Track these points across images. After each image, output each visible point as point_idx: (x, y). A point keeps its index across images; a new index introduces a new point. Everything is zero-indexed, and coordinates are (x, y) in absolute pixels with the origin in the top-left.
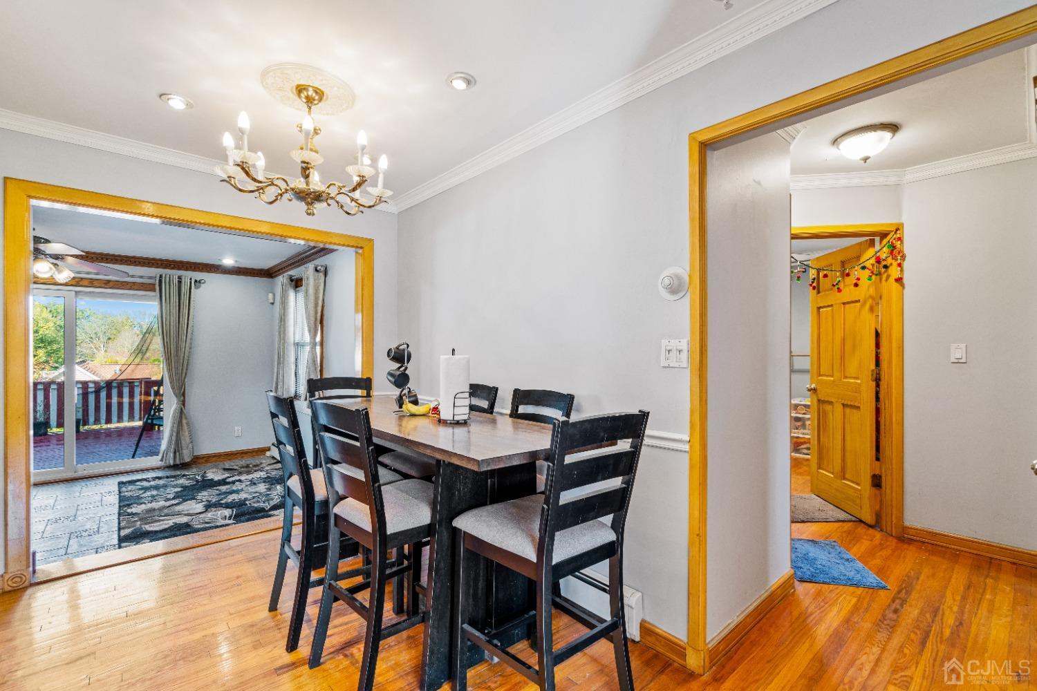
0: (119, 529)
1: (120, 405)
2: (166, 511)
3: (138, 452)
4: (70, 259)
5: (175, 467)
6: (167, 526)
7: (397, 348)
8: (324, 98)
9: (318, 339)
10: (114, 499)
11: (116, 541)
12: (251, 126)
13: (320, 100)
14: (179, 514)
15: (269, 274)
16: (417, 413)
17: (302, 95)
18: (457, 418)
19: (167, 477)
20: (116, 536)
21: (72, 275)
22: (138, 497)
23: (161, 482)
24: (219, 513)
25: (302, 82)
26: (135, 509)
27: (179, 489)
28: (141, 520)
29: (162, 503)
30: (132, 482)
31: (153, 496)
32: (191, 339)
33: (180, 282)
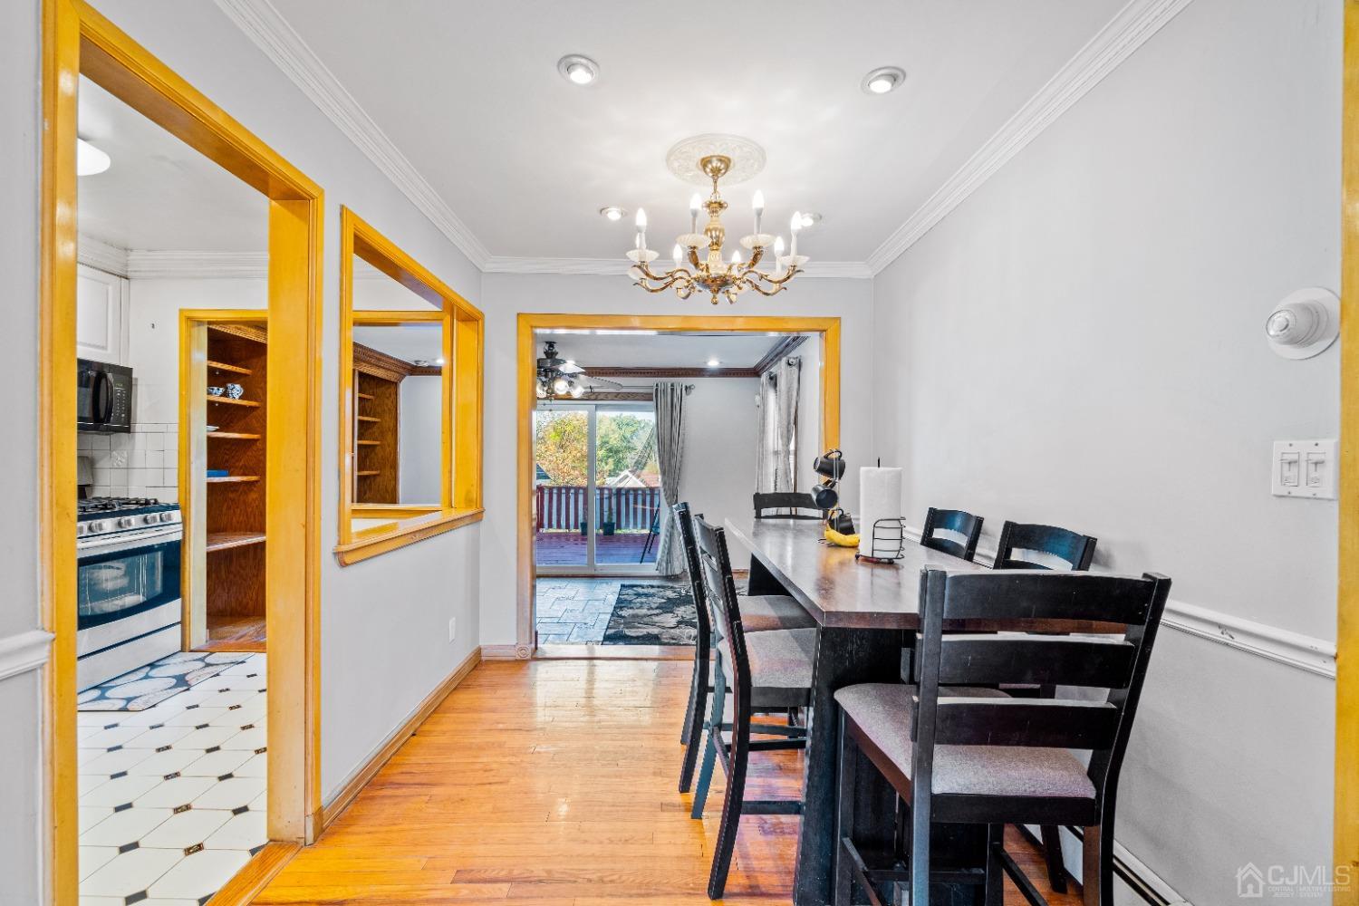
0: (608, 628)
1: (644, 511)
2: (646, 620)
3: (644, 559)
4: (582, 377)
5: (668, 578)
6: (641, 634)
7: (826, 457)
8: (732, 165)
9: (792, 447)
10: (613, 599)
11: (601, 639)
12: (648, 222)
13: (727, 168)
14: (653, 624)
15: (755, 372)
16: (843, 544)
17: (708, 170)
18: (877, 555)
19: (658, 587)
20: (603, 634)
21: (583, 390)
22: (630, 602)
23: (652, 591)
24: (687, 631)
25: (703, 156)
26: (625, 613)
27: (663, 601)
28: (625, 623)
29: (644, 611)
30: (632, 586)
31: (642, 603)
32: (682, 448)
33: (672, 390)
